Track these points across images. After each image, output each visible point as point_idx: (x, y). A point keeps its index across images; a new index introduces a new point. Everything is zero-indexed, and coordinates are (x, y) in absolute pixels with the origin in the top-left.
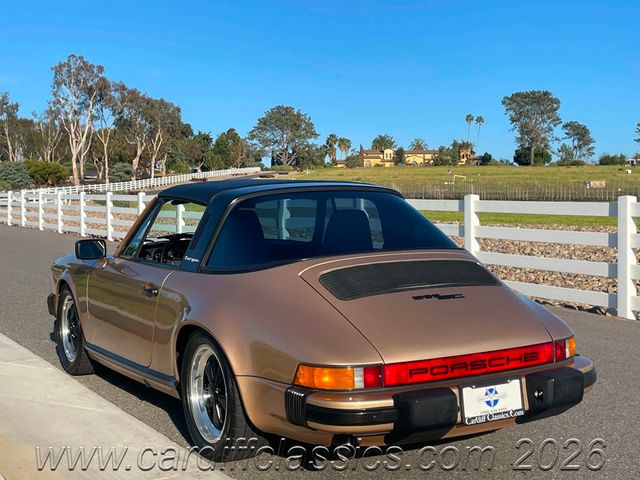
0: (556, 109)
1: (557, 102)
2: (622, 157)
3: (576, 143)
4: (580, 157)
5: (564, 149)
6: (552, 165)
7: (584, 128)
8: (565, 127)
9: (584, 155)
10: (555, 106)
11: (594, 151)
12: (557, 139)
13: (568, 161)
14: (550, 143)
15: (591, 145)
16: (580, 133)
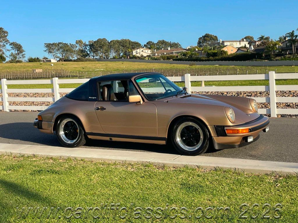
0: (6, 36)
1: (7, 33)
2: (38, 58)
3: (16, 52)
4: (19, 59)
5: (12, 55)
6: (7, 62)
7: (20, 45)
8: (11, 44)
9: (21, 58)
10: (6, 34)
11: (25, 56)
12: (8, 50)
13: (14, 60)
14: (5, 52)
15: (24, 53)
16: (18, 48)
